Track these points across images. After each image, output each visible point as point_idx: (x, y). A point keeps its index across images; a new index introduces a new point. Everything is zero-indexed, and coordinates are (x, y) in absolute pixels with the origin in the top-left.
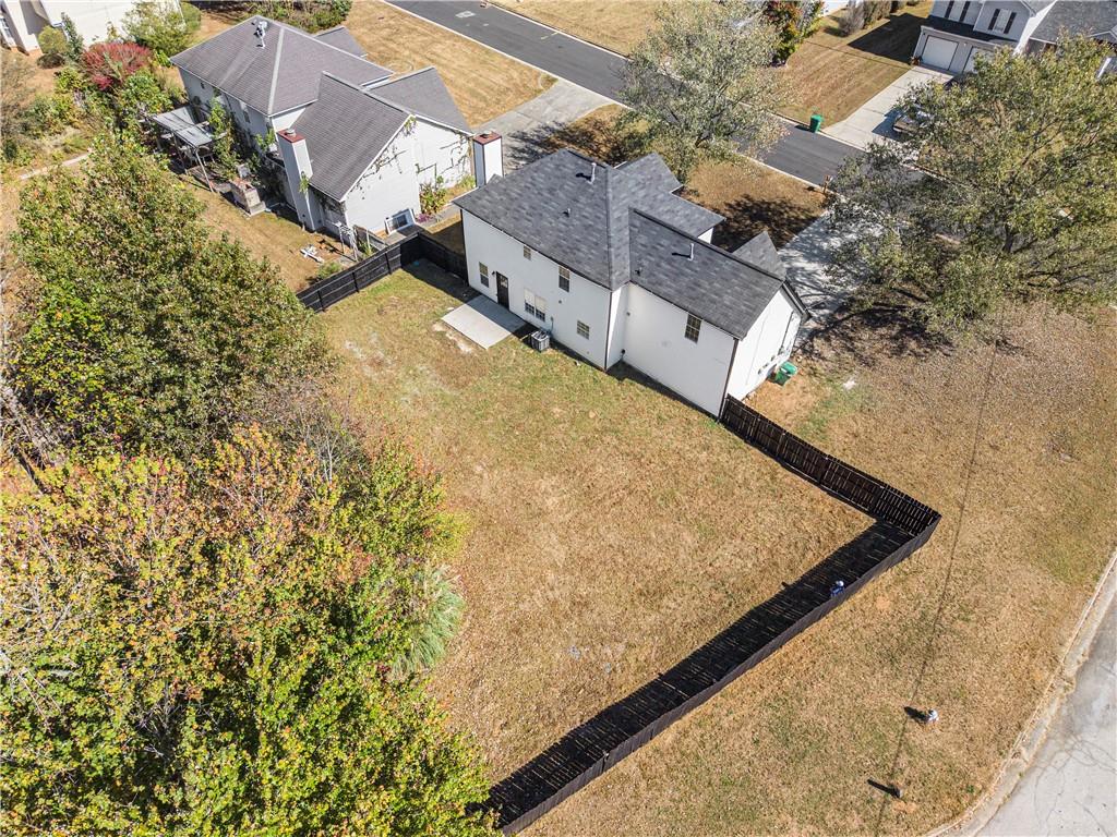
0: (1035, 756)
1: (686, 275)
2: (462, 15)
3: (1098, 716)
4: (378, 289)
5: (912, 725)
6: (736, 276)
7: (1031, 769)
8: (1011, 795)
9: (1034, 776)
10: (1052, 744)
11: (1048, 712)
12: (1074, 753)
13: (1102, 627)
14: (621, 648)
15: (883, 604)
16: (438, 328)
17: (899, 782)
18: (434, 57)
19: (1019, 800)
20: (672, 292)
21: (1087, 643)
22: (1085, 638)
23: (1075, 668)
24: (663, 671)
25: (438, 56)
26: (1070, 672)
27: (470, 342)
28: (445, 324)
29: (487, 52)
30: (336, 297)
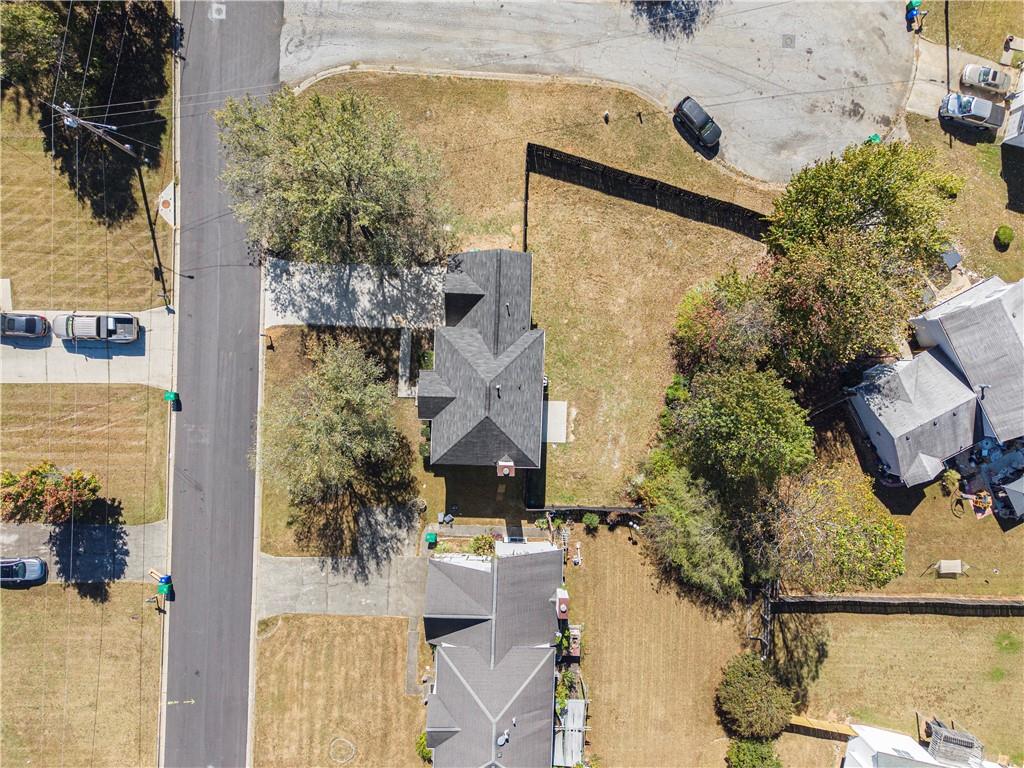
0: (592, 78)
3: (561, 64)
5: (610, 119)
7: (597, 78)
8: (612, 81)
9: (600, 76)
10: (583, 75)
11: (572, 80)
12: (582, 67)
13: (519, 72)
14: (656, 229)
17: (634, 114)
19: (613, 78)
21: (532, 76)
23: (546, 77)
24: (654, 209)
26: (549, 77)
27: (569, 414)
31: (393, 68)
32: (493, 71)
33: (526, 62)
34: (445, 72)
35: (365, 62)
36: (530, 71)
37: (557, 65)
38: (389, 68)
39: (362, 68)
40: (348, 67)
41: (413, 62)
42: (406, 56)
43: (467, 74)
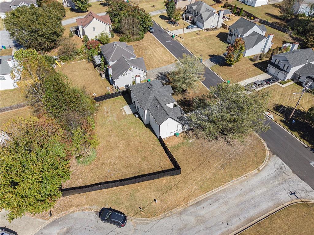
0: (171, 215)
1: (156, 111)
2: (168, 41)
3: (187, 213)
4: (116, 98)
6: (163, 114)
9: (168, 217)
10: (175, 215)
11: (179, 209)
12: (178, 217)
13: (202, 200)
15: (164, 182)
16: (121, 108)
17: (144, 209)
18: (156, 51)
19: (162, 220)
20: (153, 113)
21: (196, 202)
22: (197, 200)
23: (190, 204)
25: (157, 51)
26: (188, 205)
27: (125, 112)
28: (123, 108)
29: (167, 51)
30: (108, 98)
31: (247, 177)
32: (212, 195)
33: (202, 206)
34: (228, 185)
35: (257, 174)
36: (198, 203)
37: (189, 212)
38: (248, 176)
39: (256, 171)
40: (260, 169)
41: (241, 182)
42: (246, 183)
43: (220, 189)
